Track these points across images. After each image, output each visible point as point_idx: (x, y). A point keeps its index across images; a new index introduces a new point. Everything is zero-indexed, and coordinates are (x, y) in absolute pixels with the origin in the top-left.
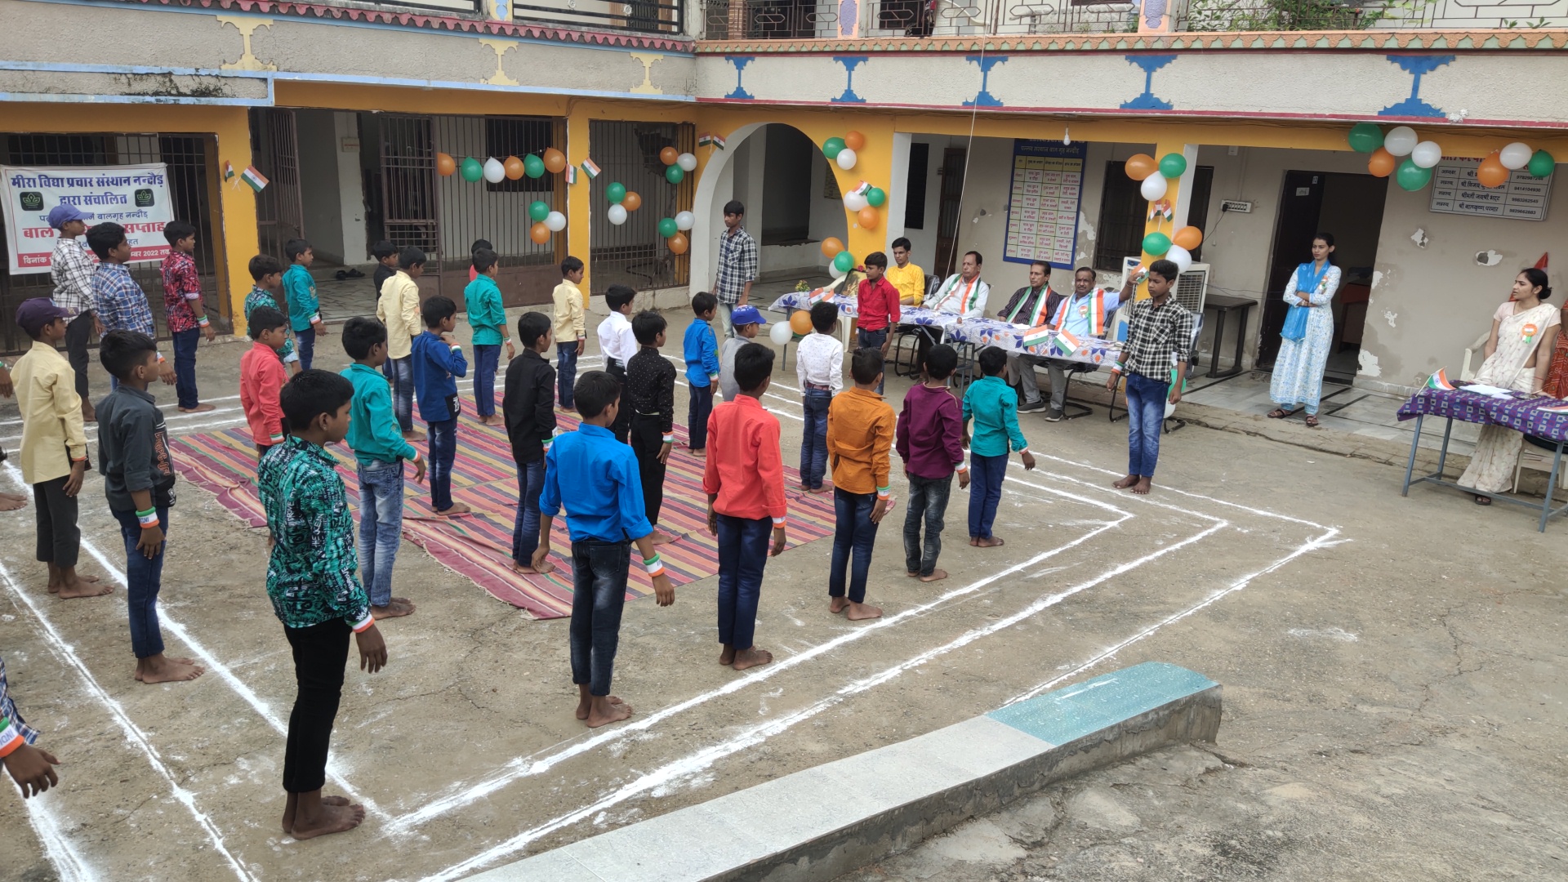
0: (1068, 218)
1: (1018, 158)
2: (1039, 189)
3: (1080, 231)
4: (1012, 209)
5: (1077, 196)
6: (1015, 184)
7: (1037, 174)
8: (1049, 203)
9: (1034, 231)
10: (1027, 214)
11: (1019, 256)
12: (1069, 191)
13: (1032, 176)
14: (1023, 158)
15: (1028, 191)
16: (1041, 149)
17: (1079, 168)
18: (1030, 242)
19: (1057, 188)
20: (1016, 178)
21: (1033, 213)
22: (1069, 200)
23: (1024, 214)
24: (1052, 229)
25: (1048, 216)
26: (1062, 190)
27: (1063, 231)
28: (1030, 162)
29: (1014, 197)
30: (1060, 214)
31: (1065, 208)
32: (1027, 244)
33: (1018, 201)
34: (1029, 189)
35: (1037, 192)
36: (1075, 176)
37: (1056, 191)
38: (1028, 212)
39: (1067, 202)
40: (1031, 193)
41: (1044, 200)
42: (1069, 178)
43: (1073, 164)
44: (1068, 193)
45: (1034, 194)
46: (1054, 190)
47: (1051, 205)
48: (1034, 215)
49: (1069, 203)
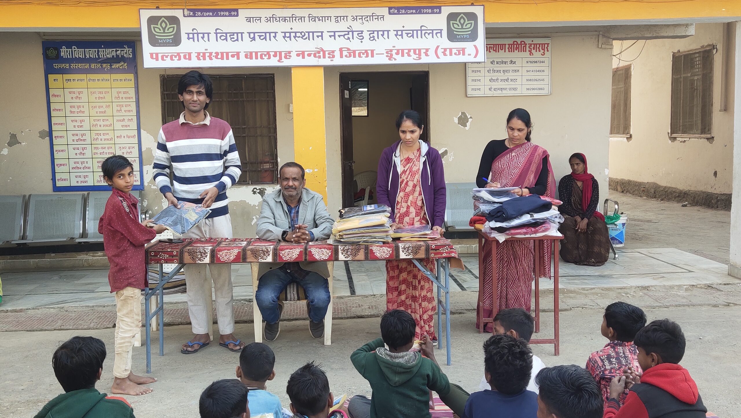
0: (129, 137)
1: (51, 77)
2: (85, 110)
3: (143, 149)
4: (54, 134)
5: (134, 113)
6: (53, 106)
7: (79, 93)
8: (102, 123)
9: (89, 155)
10: (76, 138)
11: (74, 184)
12: (124, 109)
13: (74, 96)
14: (59, 77)
15: (71, 112)
16: (79, 66)
17: (132, 84)
18: (85, 168)
19: (108, 106)
20: (52, 99)
21: (82, 135)
22: (126, 118)
23: (71, 138)
24: (111, 150)
25: (102, 137)
26: (115, 108)
27: (124, 151)
28: (69, 80)
29: (55, 121)
30: (117, 133)
31: (123, 126)
32: (82, 170)
33: (61, 124)
34: (73, 110)
35: (83, 112)
36: (128, 92)
37: (107, 110)
38: (77, 135)
39: (124, 120)
40: (76, 115)
41: (94, 120)
42: (121, 95)
43: (123, 80)
44: (123, 111)
45: (80, 115)
46: (105, 109)
47: (104, 126)
48: (84, 137)
49: (126, 120)
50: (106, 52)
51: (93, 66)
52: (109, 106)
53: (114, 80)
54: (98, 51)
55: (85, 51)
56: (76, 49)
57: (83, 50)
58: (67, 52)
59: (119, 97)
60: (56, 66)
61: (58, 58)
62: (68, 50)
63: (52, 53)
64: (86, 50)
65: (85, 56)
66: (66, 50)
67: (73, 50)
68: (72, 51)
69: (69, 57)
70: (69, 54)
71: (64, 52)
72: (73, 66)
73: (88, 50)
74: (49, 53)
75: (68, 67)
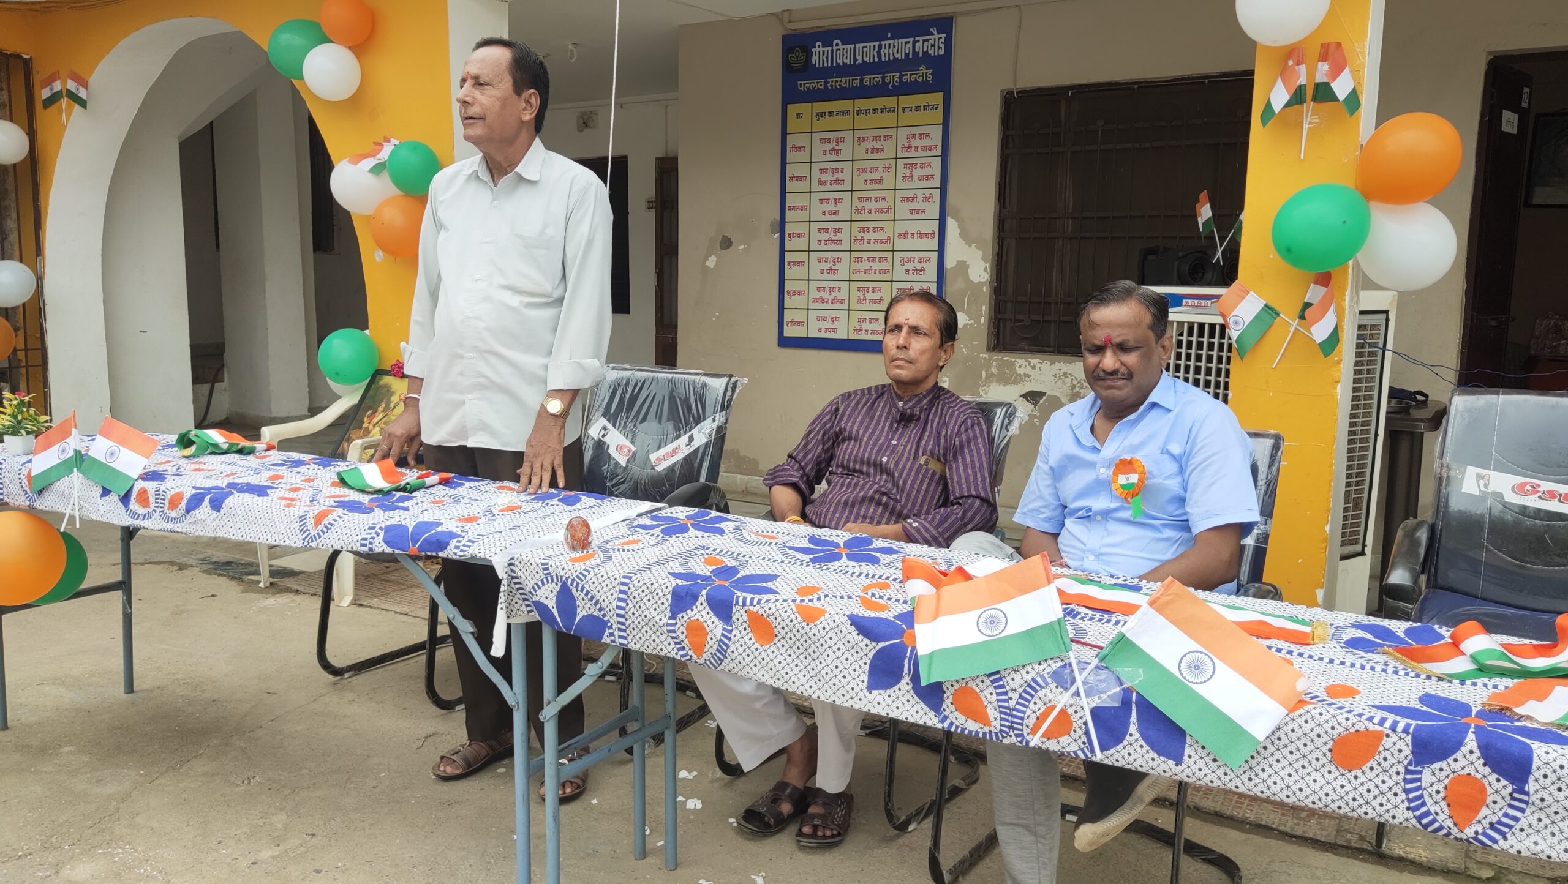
0: (921, 235)
1: (792, 109)
2: (846, 176)
3: (950, 263)
4: (789, 228)
5: (937, 182)
6: (790, 171)
7: (839, 140)
8: (872, 205)
9: (843, 273)
10: (824, 237)
11: (814, 334)
12: (917, 172)
13: (828, 147)
14: (804, 108)
15: (821, 182)
16: (843, 82)
17: (938, 115)
18: (836, 300)
19: (887, 168)
20: (791, 157)
21: (837, 231)
22: (920, 194)
23: (816, 236)
24: (884, 265)
25: (871, 236)
26: (902, 170)
27: (910, 266)
28: (822, 114)
29: (790, 200)
30: (900, 227)
31: (911, 211)
32: (829, 306)
33: (802, 208)
34: (824, 177)
35: (841, 182)
36: (928, 135)
37: (885, 175)
38: (827, 230)
39: (915, 198)
40: (828, 188)
41: (860, 199)
42: (916, 142)
43: (922, 108)
44: (915, 178)
45: (836, 187)
46: (882, 174)
47: (877, 210)
48: (839, 236)
49: (920, 199)
50: (894, 47)
51: (868, 80)
52: (890, 167)
53: (904, 109)
54: (880, 47)
55: (855, 48)
56: (841, 47)
57: (852, 46)
58: (823, 54)
59: (910, 147)
60: (803, 85)
61: (807, 69)
62: (826, 49)
63: (797, 58)
64: (857, 45)
65: (855, 60)
66: (821, 49)
67: (835, 48)
68: (832, 51)
69: (826, 65)
70: (827, 58)
71: (819, 55)
72: (833, 83)
73: (861, 45)
74: (792, 58)
75: (822, 87)
